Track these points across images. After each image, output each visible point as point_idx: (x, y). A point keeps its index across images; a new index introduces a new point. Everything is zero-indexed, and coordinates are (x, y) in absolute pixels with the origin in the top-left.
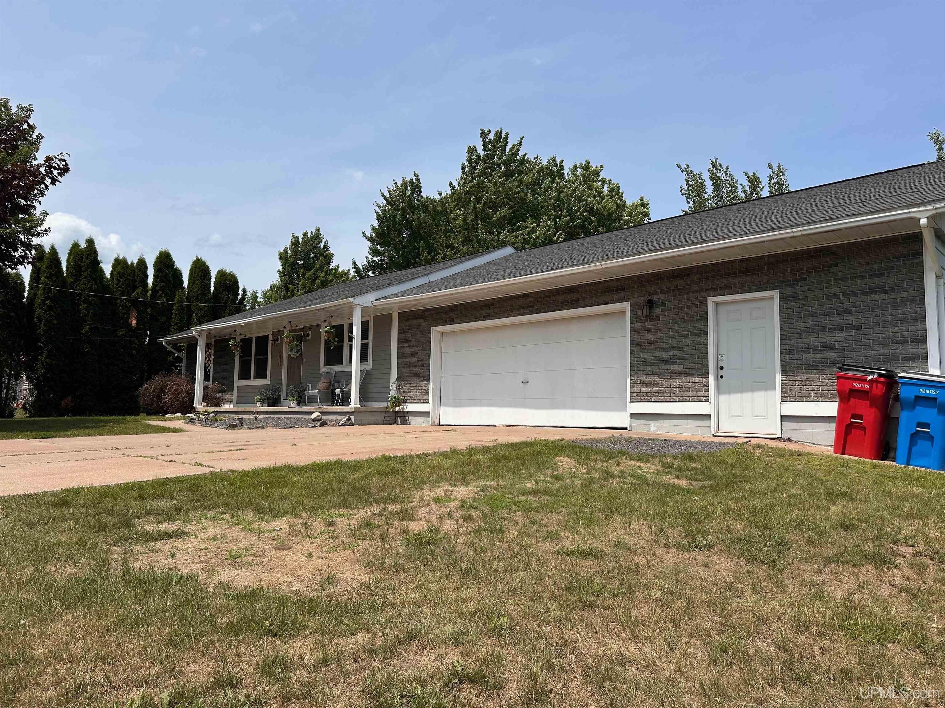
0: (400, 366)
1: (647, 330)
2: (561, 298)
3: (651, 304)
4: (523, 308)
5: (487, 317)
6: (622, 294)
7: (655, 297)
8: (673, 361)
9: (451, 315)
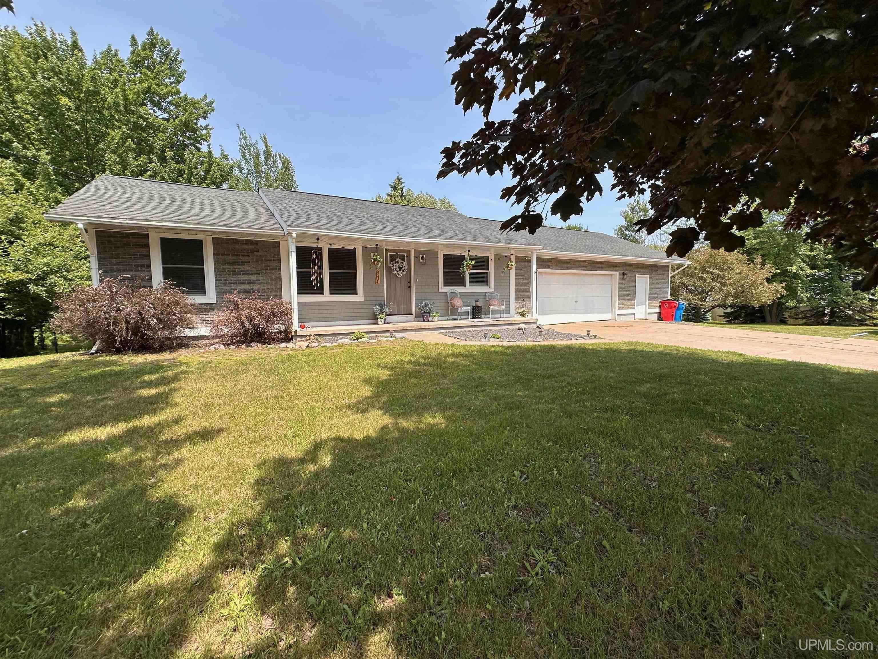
0: (517, 291)
1: (622, 283)
2: (598, 265)
3: (623, 274)
4: (583, 267)
5: (568, 268)
6: (617, 268)
7: (626, 272)
8: (628, 295)
9: (549, 264)
